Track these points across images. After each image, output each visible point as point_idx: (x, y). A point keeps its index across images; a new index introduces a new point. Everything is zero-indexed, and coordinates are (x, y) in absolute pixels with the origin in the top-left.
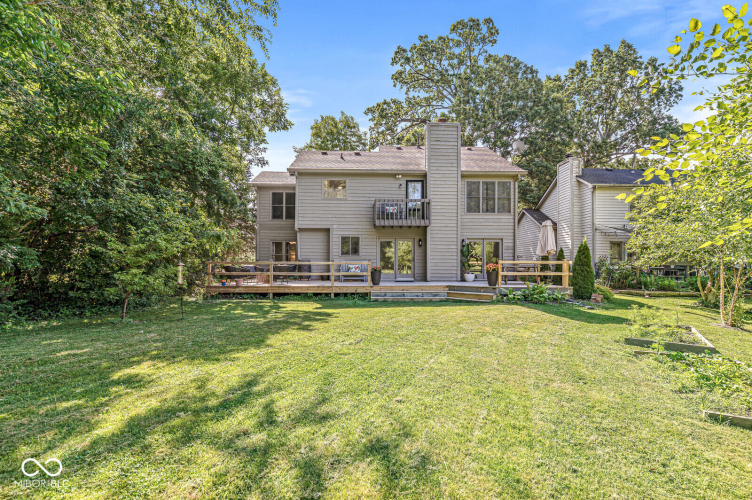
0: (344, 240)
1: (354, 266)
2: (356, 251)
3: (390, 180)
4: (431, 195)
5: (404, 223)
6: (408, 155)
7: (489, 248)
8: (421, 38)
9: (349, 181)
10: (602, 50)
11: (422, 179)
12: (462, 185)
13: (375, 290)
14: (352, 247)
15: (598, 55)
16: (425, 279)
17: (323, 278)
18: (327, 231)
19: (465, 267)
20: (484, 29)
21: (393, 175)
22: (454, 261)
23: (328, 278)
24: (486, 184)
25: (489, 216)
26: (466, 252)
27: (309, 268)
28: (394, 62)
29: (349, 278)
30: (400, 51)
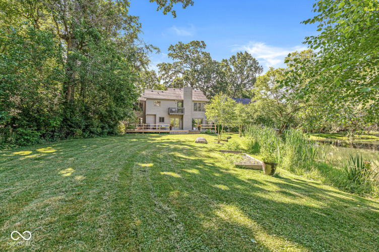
0: (160, 118)
1: (163, 125)
2: (163, 121)
3: (174, 102)
4: (185, 106)
5: (177, 114)
6: (177, 93)
7: (200, 120)
8: (179, 42)
9: (162, 102)
10: (240, 53)
11: (182, 102)
12: (193, 104)
13: (171, 131)
14: (162, 120)
15: (238, 54)
16: (182, 129)
17: (153, 129)
18: (155, 115)
19: (193, 126)
20: (201, 44)
21: (174, 100)
22: (191, 124)
23: (155, 129)
24: (199, 104)
25: (200, 112)
26: (193, 122)
27: (150, 126)
28: (169, 49)
29: (162, 129)
30: (172, 47)
